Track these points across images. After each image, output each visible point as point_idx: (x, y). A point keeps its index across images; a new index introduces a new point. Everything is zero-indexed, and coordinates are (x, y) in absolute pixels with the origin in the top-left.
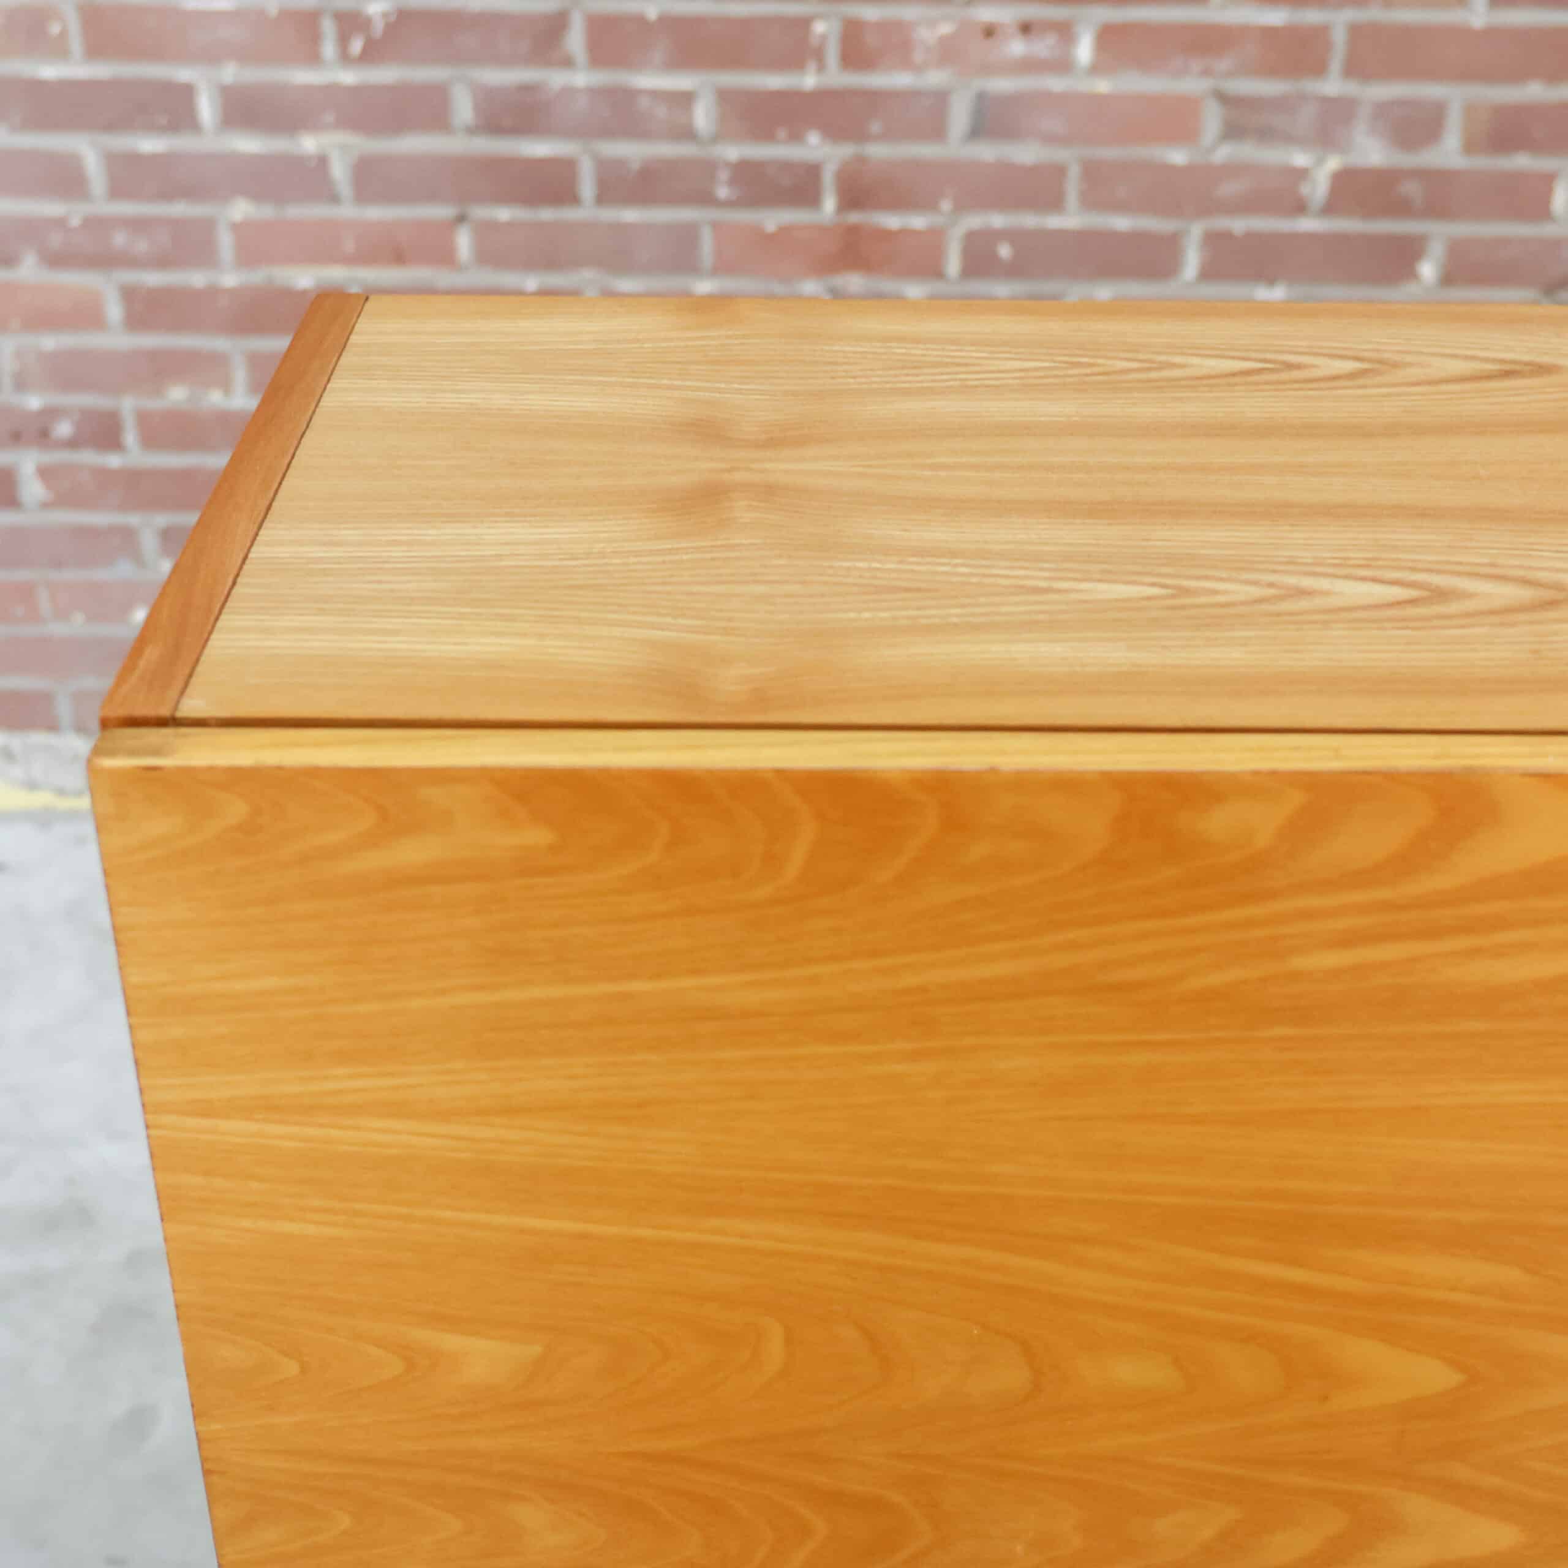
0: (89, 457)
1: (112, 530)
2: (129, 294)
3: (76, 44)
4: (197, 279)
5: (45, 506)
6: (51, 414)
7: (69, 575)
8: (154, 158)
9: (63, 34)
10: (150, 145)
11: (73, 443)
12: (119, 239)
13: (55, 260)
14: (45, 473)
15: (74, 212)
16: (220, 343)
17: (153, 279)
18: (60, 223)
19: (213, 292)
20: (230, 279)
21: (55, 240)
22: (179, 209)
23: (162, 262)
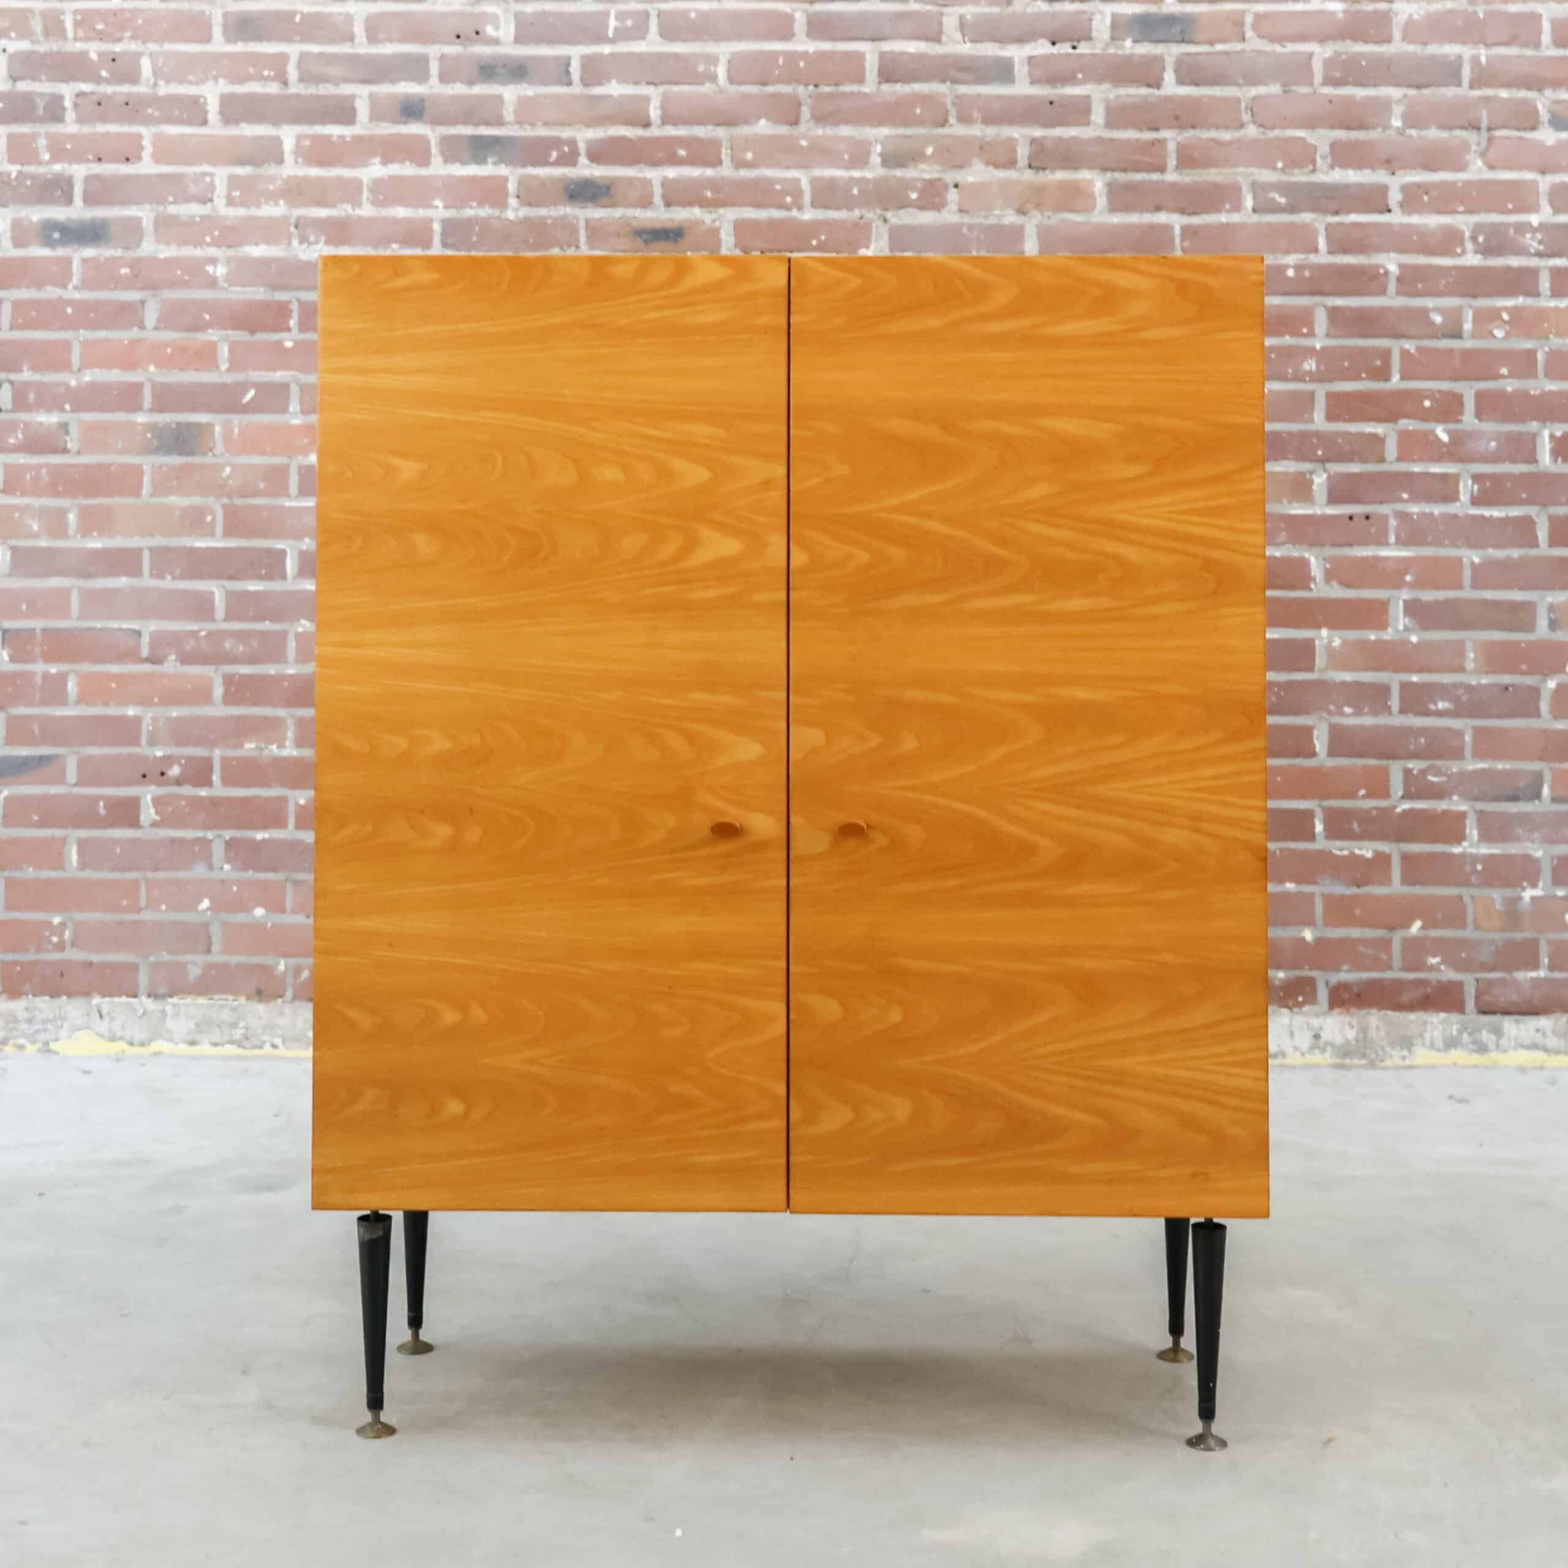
0: (187, 790)
1: (197, 841)
2: (228, 680)
3: (219, 528)
4: (272, 670)
5: (154, 824)
6: (169, 760)
7: (161, 875)
8: (255, 594)
9: (213, 520)
10: (253, 586)
11: (178, 782)
12: (228, 645)
13: (186, 659)
14: (157, 801)
15: (203, 628)
16: (281, 712)
17: (245, 670)
18: (194, 634)
19: (281, 678)
20: (291, 671)
21: (190, 645)
22: (267, 626)
23: (252, 660)
